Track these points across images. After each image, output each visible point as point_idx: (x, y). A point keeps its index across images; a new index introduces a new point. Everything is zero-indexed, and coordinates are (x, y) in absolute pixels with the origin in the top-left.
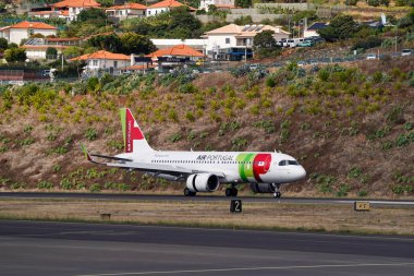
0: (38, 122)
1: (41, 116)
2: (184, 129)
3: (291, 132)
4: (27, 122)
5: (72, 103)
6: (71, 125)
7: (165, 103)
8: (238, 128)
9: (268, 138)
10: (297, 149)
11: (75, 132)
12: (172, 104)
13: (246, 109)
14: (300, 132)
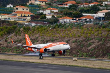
0: (40, 36)
1: (41, 34)
2: (76, 39)
3: (105, 41)
4: (37, 36)
5: (50, 31)
6: (48, 37)
7: (73, 32)
8: (91, 39)
9: (98, 43)
10: (105, 46)
11: (49, 39)
12: (75, 32)
13: (94, 34)
14: (107, 41)
